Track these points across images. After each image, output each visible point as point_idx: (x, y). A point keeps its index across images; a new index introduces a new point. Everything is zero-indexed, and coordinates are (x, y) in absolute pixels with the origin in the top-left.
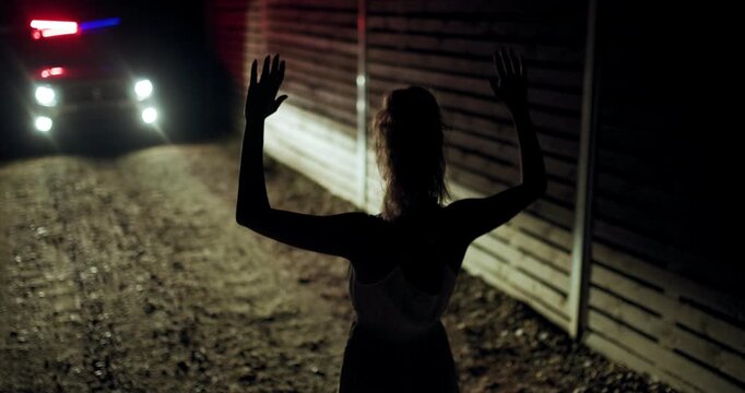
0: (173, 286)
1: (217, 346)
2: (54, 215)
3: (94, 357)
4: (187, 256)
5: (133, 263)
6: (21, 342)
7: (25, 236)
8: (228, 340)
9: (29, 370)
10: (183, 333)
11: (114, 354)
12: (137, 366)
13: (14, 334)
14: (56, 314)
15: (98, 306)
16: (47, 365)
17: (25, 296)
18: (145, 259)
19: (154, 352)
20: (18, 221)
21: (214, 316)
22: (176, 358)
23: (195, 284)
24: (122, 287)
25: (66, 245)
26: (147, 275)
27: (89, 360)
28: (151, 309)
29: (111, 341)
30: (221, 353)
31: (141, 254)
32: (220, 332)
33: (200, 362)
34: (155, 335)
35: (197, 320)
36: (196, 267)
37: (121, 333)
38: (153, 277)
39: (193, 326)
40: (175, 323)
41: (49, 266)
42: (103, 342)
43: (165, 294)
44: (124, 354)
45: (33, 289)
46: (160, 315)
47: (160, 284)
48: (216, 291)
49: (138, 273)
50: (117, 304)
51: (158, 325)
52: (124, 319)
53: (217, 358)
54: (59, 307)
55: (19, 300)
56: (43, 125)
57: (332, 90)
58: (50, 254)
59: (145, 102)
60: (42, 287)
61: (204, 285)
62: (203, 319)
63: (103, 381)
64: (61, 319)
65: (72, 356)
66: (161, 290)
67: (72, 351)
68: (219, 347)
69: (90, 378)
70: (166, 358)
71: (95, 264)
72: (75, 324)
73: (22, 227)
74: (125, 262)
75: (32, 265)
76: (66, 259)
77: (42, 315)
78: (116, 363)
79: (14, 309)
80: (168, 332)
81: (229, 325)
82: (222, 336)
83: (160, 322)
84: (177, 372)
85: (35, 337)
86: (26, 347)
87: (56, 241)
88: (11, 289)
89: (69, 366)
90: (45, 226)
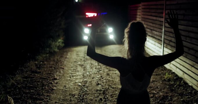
0: (105, 79)
1: (111, 95)
2: (83, 59)
3: (81, 94)
4: (111, 72)
5: (97, 72)
6: (66, 88)
7: (75, 64)
8: (115, 94)
9: (66, 95)
10: (104, 91)
11: (86, 94)
12: (90, 98)
13: (65, 86)
14: (76, 83)
15: (86, 82)
16: (70, 94)
17: (71, 78)
18: (101, 72)
19: (95, 95)
20: (75, 60)
21: (113, 88)
22: (100, 97)
23: (111, 79)
24: (93, 78)
25: (83, 67)
26: (100, 76)
27: (80, 95)
28: (98, 84)
29: (86, 91)
30: (112, 97)
31: (100, 71)
32: (113, 92)
33: (106, 99)
34: (97, 91)
35: (108, 88)
36: (113, 75)
37: (89, 89)
38: (101, 77)
39: (107, 90)
40: (103, 88)
41: (78, 71)
42: (84, 91)
43: (103, 81)
44: (88, 94)
45: (73, 76)
46: (100, 86)
47: (102, 78)
48: (116, 81)
49: (98, 75)
50: (90, 82)
51: (98, 88)
52: (91, 86)
53: (110, 98)
54: (77, 81)
55: (69, 78)
56: (86, 38)
57: (156, 31)
58: (79, 68)
59: (111, 33)
60: (75, 76)
61: (113, 80)
62: (110, 88)
63: (81, 100)
64: (77, 84)
65: (76, 93)
66: (102, 80)
67: (76, 92)
68: (112, 96)
69: (78, 99)
70: (98, 97)
71: (88, 72)
72: (79, 85)
73: (75, 62)
74: (96, 72)
75: (74, 71)
76: (82, 70)
77: (73, 83)
78: (85, 96)
79: (67, 80)
80: (100, 90)
81: (116, 91)
82: (114, 93)
83: (99, 87)
84: (99, 100)
85: (69, 87)
86: (66, 89)
87: (81, 65)
88: (68, 76)
89: (75, 95)
90: (80, 62)
